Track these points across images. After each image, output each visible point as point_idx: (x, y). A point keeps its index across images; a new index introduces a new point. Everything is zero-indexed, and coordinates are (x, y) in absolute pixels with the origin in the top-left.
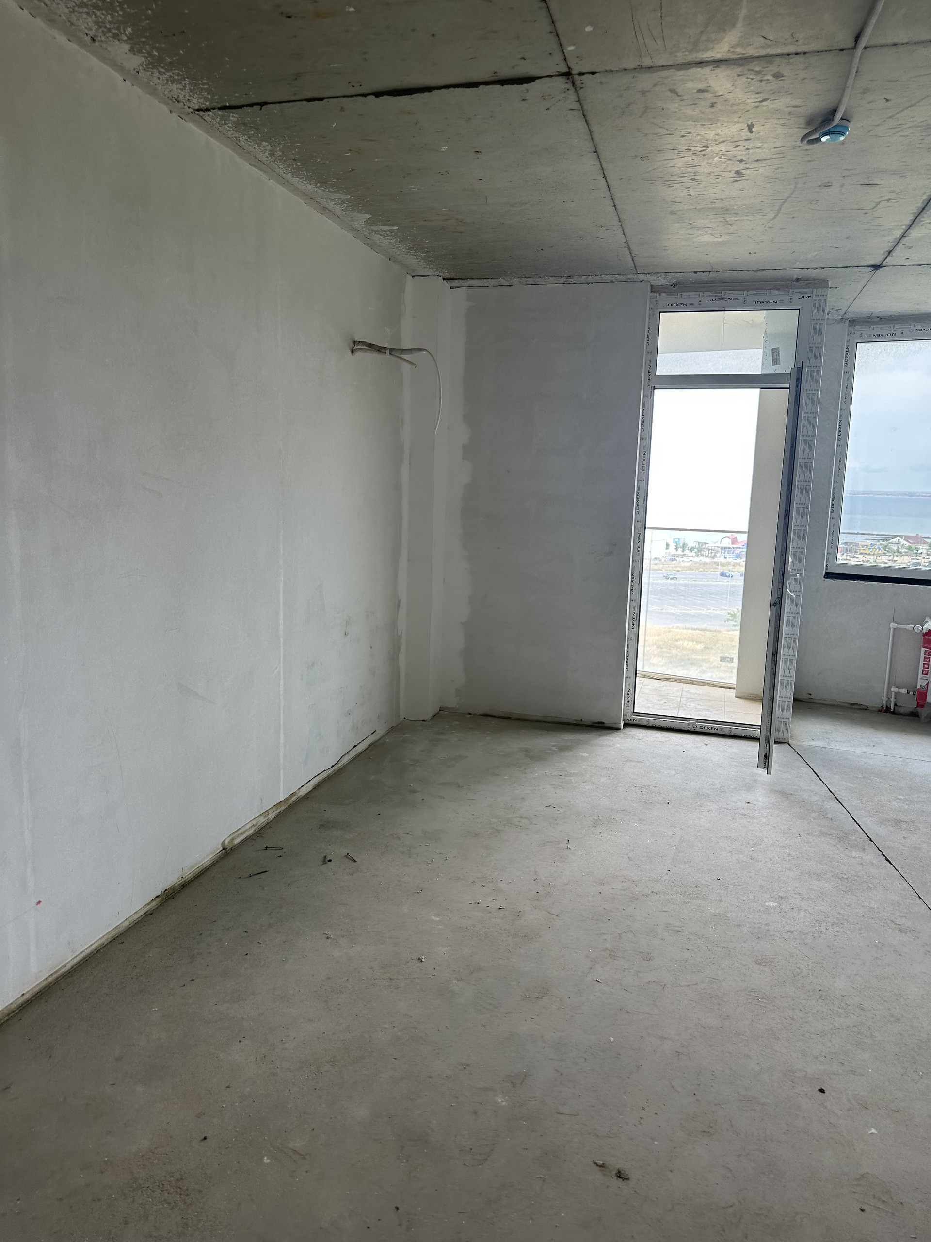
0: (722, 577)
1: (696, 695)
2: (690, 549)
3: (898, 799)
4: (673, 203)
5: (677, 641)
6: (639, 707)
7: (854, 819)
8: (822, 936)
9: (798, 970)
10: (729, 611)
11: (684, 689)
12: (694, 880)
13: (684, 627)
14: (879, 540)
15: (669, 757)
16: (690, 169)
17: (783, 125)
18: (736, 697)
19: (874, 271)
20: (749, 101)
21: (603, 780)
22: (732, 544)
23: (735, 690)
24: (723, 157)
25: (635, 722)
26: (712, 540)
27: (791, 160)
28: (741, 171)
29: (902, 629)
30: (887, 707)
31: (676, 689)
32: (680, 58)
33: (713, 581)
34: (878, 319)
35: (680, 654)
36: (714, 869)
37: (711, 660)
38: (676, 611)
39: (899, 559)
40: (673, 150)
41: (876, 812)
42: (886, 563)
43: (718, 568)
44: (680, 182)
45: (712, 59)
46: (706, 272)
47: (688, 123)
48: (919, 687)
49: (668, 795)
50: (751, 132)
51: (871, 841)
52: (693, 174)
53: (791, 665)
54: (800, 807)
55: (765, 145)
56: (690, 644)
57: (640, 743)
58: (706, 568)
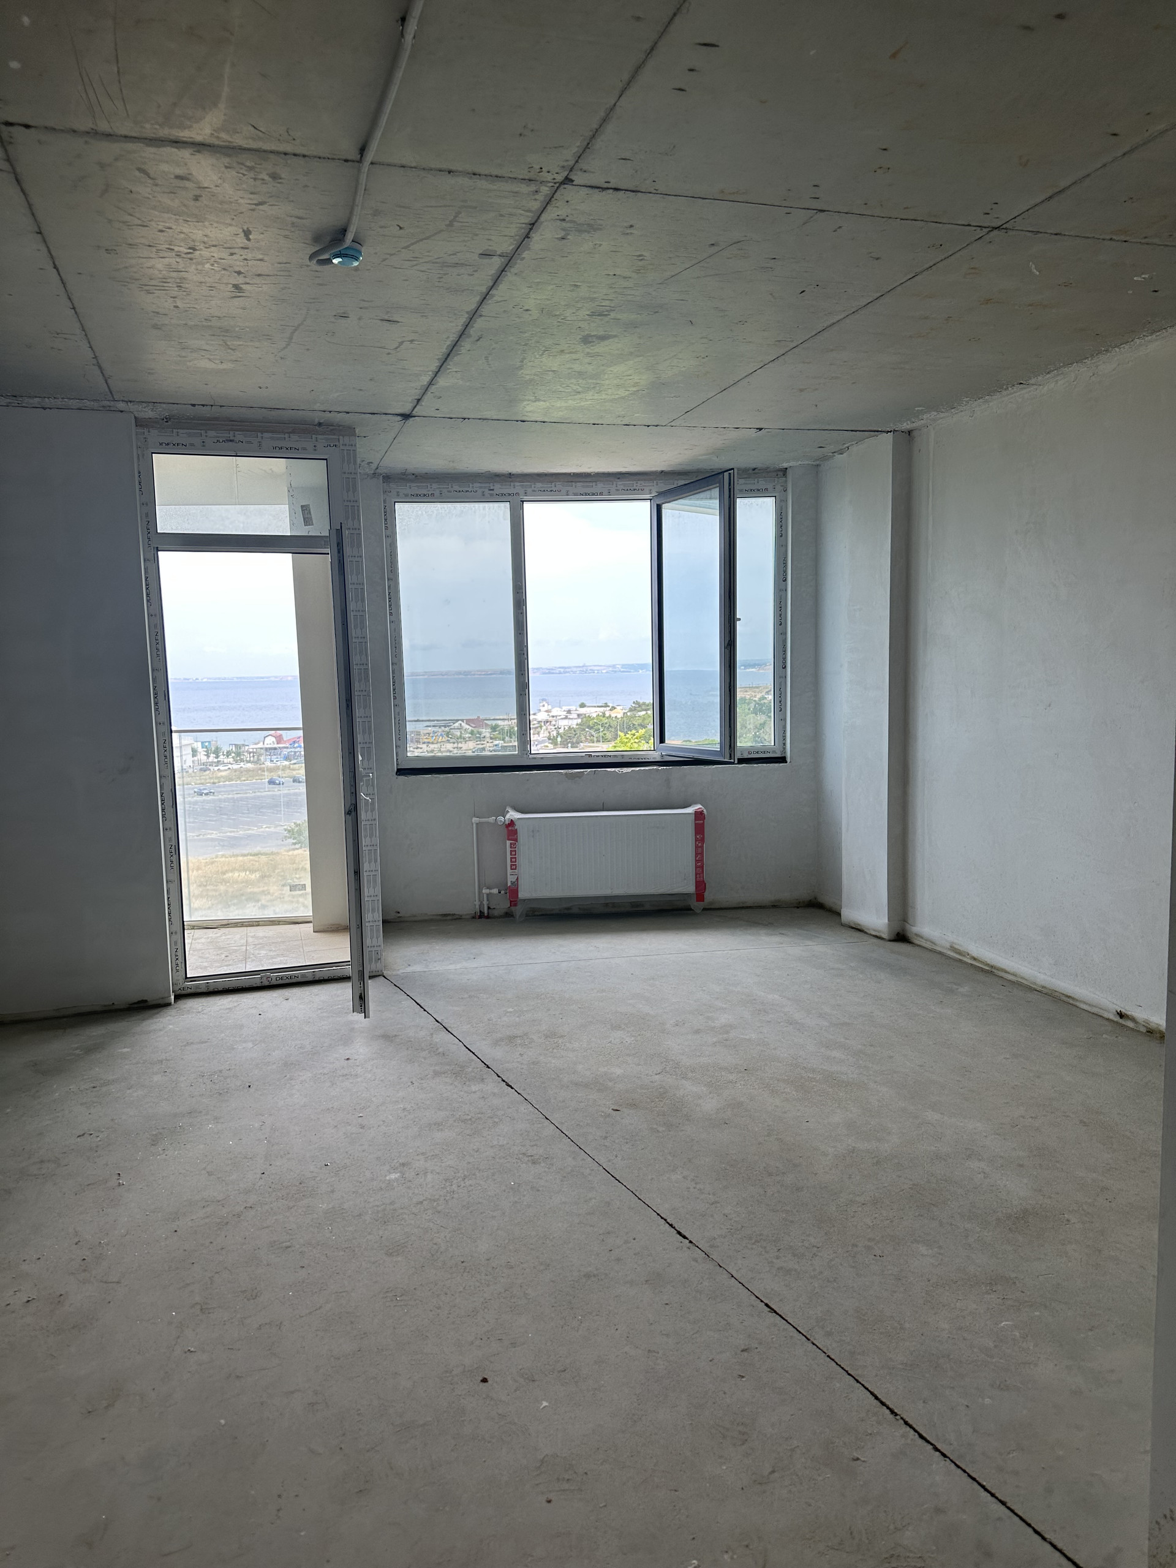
0: (271, 786)
1: (265, 939)
2: (225, 753)
3: (508, 1012)
4: (155, 314)
5: (224, 873)
6: (192, 970)
7: (467, 1048)
8: (455, 1196)
9: (435, 1246)
10: (286, 827)
11: (248, 934)
12: (296, 1175)
13: (232, 854)
14: (440, 727)
15: (241, 1027)
16: (174, 274)
17: (286, 237)
18: (314, 932)
19: (404, 421)
20: (241, 201)
21: (156, 1078)
22: (278, 744)
23: (312, 924)
24: (216, 265)
25: (189, 991)
26: (253, 742)
27: (299, 281)
28: (242, 286)
29: (485, 822)
30: (480, 911)
31: (238, 936)
32: (149, 130)
33: (261, 792)
34: (414, 476)
35: (231, 890)
36: (318, 1153)
37: (271, 891)
38: (219, 835)
39: (464, 746)
40: (150, 246)
41: (489, 1033)
42: (451, 752)
43: (264, 775)
44: (163, 288)
45: (191, 140)
46: (207, 405)
47: (166, 215)
48: (509, 884)
49: (248, 1076)
50: (249, 240)
51: (489, 1068)
52: (178, 281)
53: (375, 881)
54: (408, 1049)
55: (266, 258)
56: (243, 874)
57: (200, 1017)
58: (250, 777)
